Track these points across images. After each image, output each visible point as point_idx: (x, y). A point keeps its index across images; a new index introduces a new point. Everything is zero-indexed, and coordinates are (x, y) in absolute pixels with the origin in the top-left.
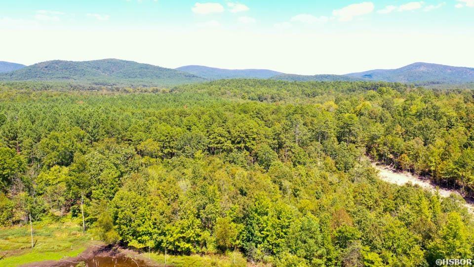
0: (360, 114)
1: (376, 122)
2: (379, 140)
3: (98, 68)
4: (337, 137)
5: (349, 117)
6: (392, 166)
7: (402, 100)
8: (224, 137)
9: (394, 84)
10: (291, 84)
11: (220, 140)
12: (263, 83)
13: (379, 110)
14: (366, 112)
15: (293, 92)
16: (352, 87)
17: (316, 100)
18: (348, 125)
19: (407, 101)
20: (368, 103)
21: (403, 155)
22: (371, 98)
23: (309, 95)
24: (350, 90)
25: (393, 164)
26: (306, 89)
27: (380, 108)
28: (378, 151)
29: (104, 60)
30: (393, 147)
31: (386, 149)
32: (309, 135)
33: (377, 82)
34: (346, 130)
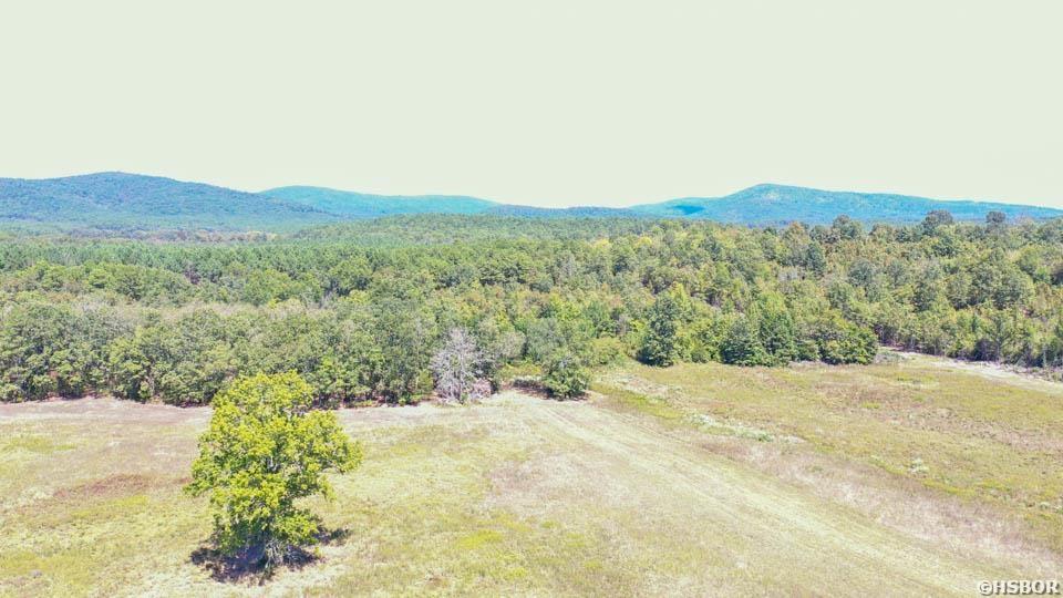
3: (85, 193)
4: (613, 271)
8: (496, 269)
11: (493, 272)
14: (646, 249)
18: (624, 258)
20: (647, 238)
29: (96, 176)
34: (622, 263)
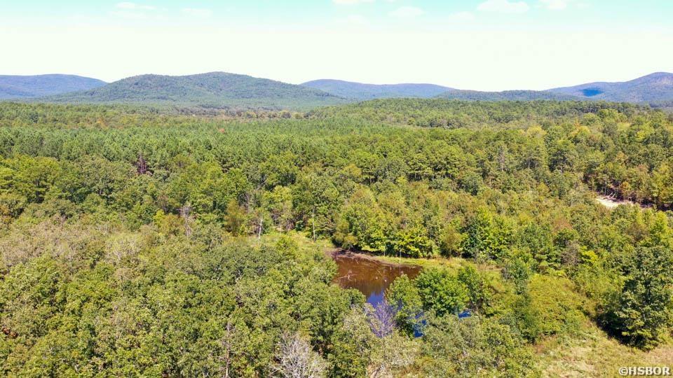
0: (576, 141)
1: (595, 150)
2: (598, 168)
3: (202, 84)
4: (550, 166)
5: (564, 143)
6: (612, 196)
7: (628, 125)
8: (424, 163)
9: (620, 104)
10: (472, 105)
11: (421, 166)
12: (431, 104)
13: (599, 136)
14: (584, 139)
15: (477, 117)
16: (561, 108)
17: (511, 126)
18: (562, 151)
19: (633, 125)
20: (585, 128)
21: (624, 183)
22: (589, 122)
23: (500, 120)
24: (558, 113)
25: (614, 193)
26: (495, 111)
27: (601, 134)
28: (596, 180)
29: (208, 75)
30: (614, 174)
31: (606, 177)
32: (516, 163)
33: (596, 103)
34: (560, 157)
